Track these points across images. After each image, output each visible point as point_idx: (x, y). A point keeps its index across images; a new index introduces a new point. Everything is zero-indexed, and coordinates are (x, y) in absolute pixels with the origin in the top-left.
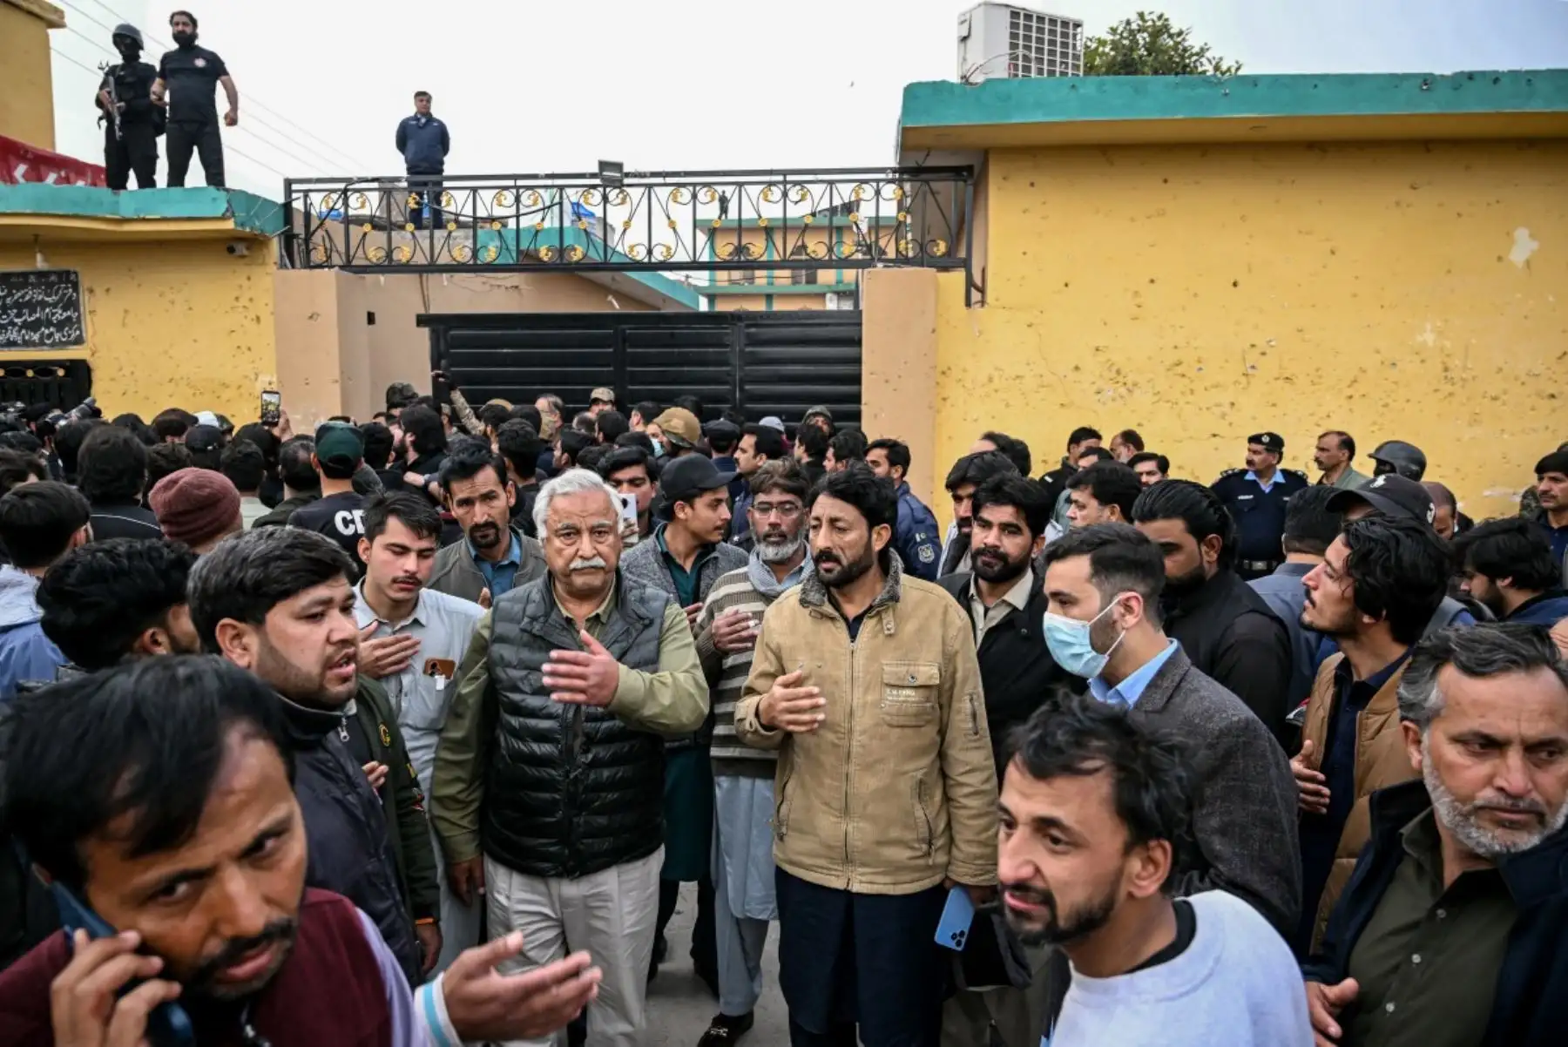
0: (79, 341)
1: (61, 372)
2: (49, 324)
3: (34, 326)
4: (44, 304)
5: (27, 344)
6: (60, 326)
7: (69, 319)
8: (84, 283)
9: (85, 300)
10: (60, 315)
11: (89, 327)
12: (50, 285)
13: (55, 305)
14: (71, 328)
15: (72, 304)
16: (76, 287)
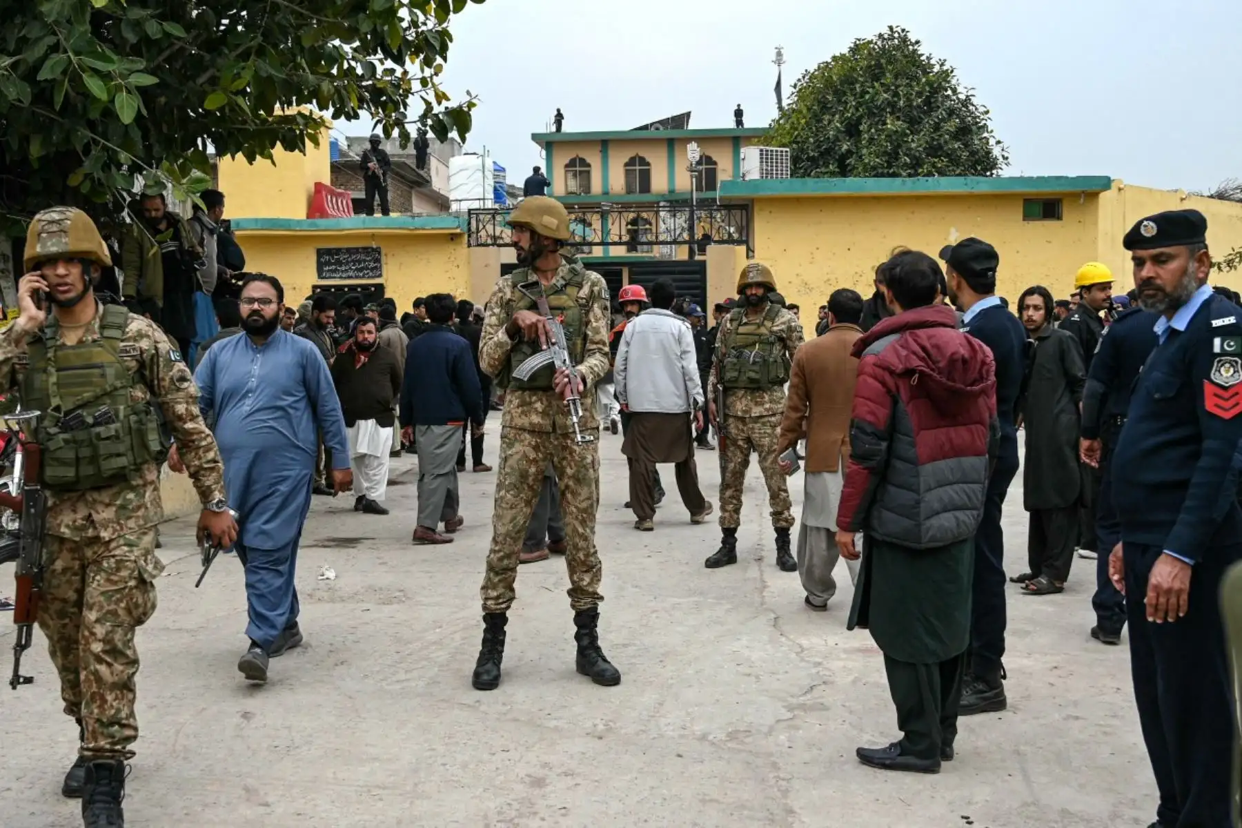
0: (380, 276)
1: (373, 289)
2: (368, 269)
3: (361, 270)
4: (365, 261)
5: (357, 277)
6: (372, 269)
7: (376, 267)
8: (383, 252)
9: (383, 259)
10: (372, 265)
11: (385, 270)
12: (368, 253)
13: (370, 261)
14: (377, 270)
15: (378, 260)
16: (379, 253)
